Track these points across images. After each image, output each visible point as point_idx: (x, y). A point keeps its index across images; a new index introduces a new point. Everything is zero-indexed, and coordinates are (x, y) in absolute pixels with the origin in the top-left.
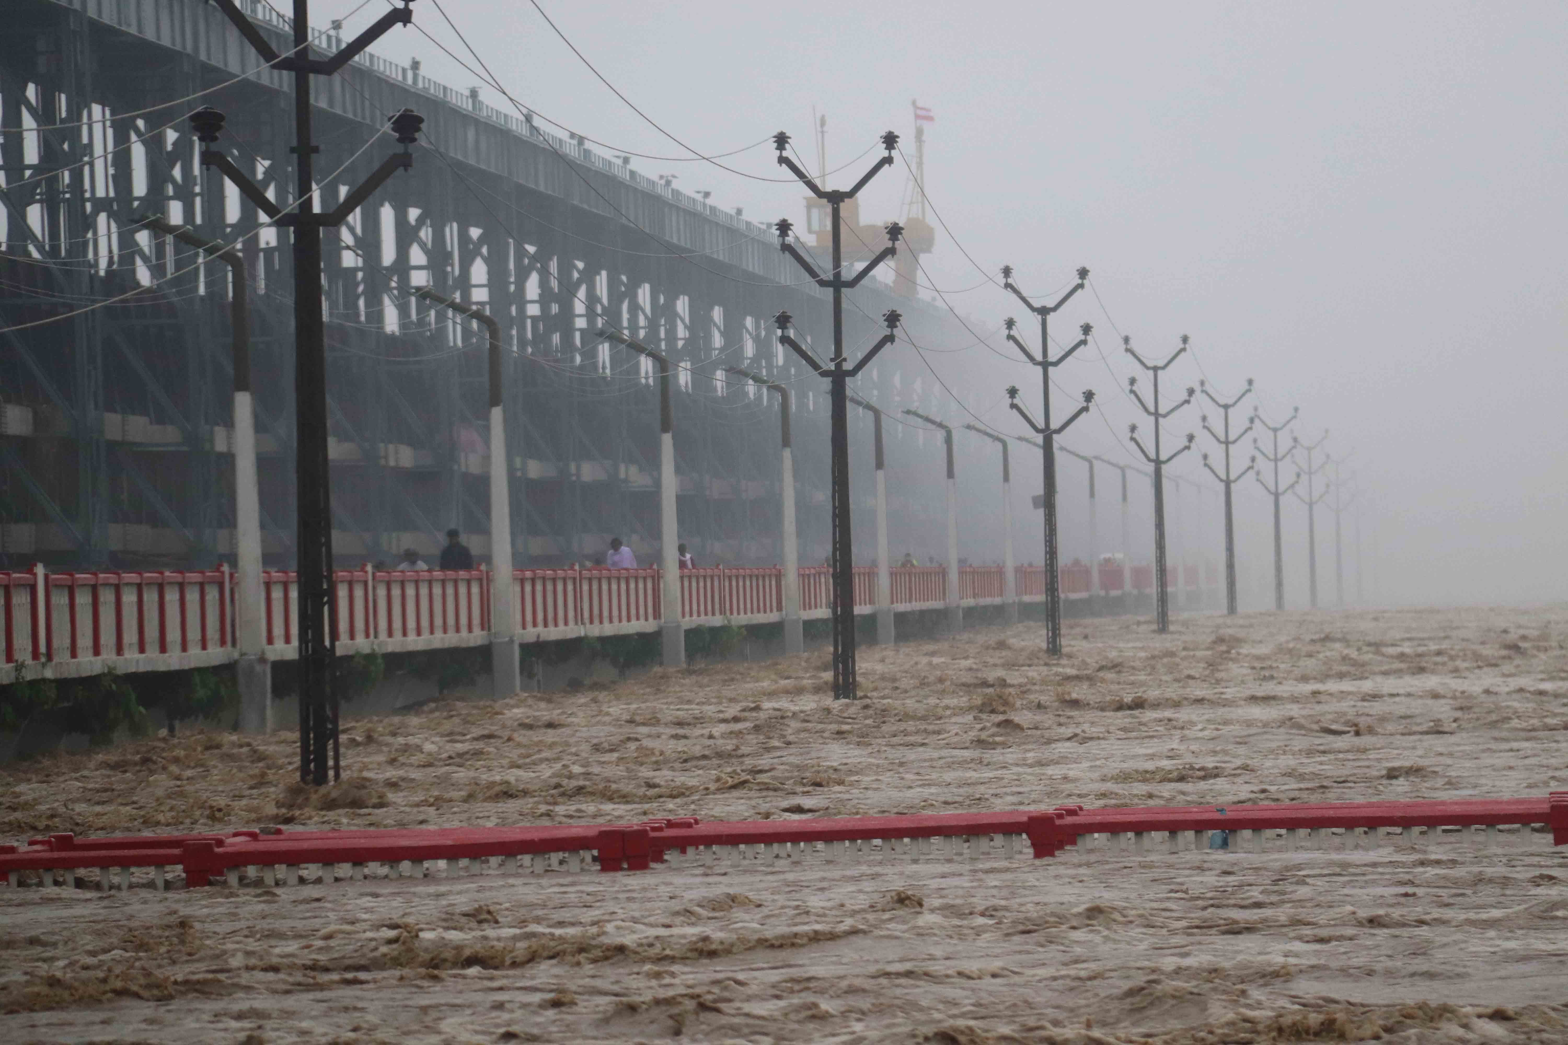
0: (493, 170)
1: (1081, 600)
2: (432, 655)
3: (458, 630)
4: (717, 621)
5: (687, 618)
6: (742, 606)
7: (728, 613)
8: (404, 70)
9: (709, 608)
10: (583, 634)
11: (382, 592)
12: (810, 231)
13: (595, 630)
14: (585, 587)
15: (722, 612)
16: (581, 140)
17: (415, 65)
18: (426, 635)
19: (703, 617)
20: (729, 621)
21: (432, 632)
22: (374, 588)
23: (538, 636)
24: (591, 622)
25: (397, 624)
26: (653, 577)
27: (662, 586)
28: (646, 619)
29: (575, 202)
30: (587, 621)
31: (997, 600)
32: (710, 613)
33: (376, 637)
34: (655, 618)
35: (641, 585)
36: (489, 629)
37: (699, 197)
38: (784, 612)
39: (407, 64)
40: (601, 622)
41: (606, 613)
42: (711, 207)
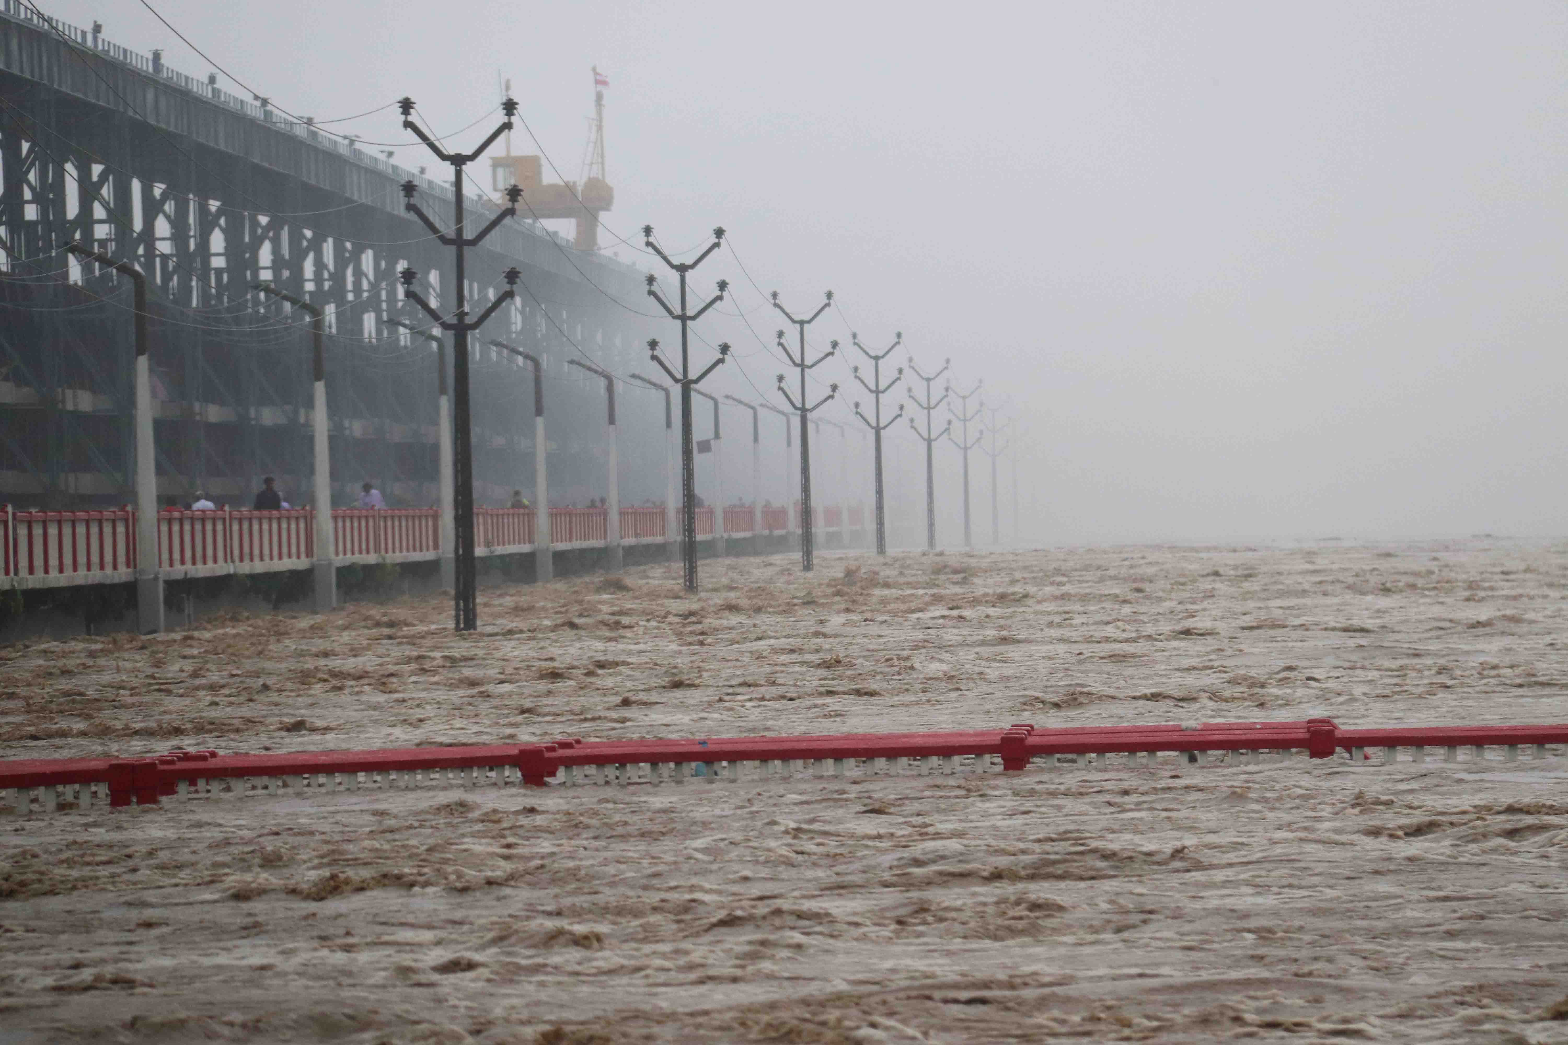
0: (172, 129)
1: (745, 539)
2: (76, 591)
3: (102, 567)
4: (372, 559)
5: (341, 556)
6: (397, 545)
7: (383, 552)
8: (84, 34)
9: (364, 546)
10: (232, 571)
11: (23, 531)
12: (495, 190)
13: (245, 568)
14: (236, 527)
15: (377, 550)
16: (265, 102)
17: (97, 29)
18: (68, 571)
19: (357, 555)
20: (384, 559)
21: (75, 569)
22: (15, 529)
23: (186, 573)
24: (241, 560)
25: (38, 561)
26: (306, 518)
27: (314, 526)
28: (298, 557)
29: (256, 161)
30: (237, 559)
31: (659, 539)
32: (364, 551)
33: (16, 573)
34: (307, 556)
35: (293, 526)
36: (135, 567)
37: (382, 157)
38: (440, 551)
39: (89, 28)
40: (252, 560)
41: (256, 552)
42: (393, 166)
